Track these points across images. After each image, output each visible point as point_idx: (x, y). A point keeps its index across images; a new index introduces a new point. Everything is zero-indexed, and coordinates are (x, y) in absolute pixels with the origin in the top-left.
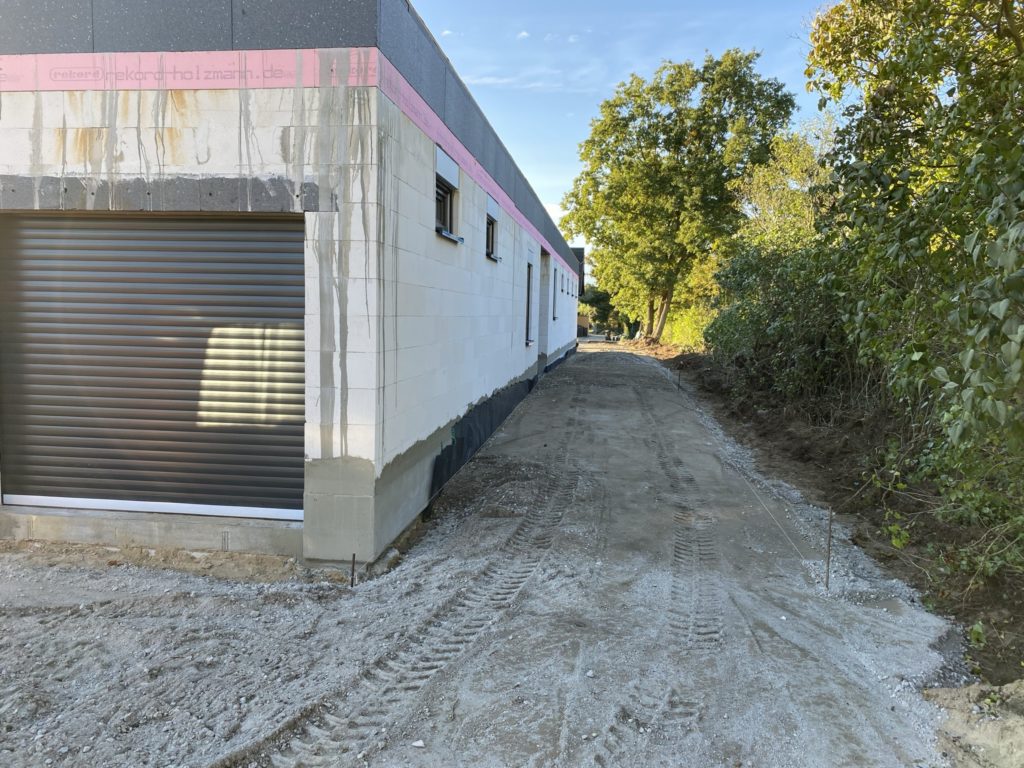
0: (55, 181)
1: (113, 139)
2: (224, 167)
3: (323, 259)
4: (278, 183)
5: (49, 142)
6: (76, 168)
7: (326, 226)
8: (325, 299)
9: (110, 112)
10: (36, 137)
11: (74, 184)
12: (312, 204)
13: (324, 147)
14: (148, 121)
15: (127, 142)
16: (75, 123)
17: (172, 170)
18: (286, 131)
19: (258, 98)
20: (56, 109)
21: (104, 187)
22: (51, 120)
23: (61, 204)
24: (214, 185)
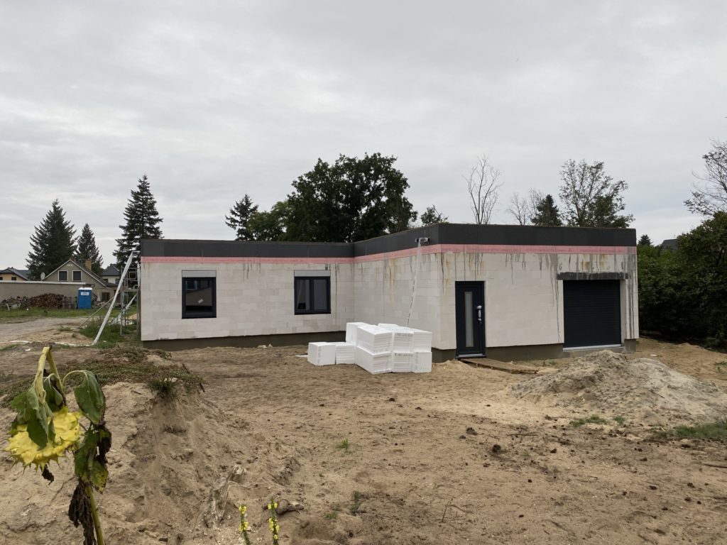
0: (581, 273)
1: (592, 265)
2: (612, 270)
3: (629, 289)
4: (621, 273)
5: (580, 265)
6: (585, 271)
7: (629, 282)
8: (629, 297)
9: (591, 259)
10: (577, 263)
11: (585, 274)
12: (627, 278)
13: (629, 266)
14: (598, 261)
15: (594, 266)
16: (585, 261)
17: (603, 271)
18: (622, 263)
19: (617, 256)
20: (581, 257)
21: (590, 275)
22: (580, 261)
23: (582, 279)
24: (610, 274)
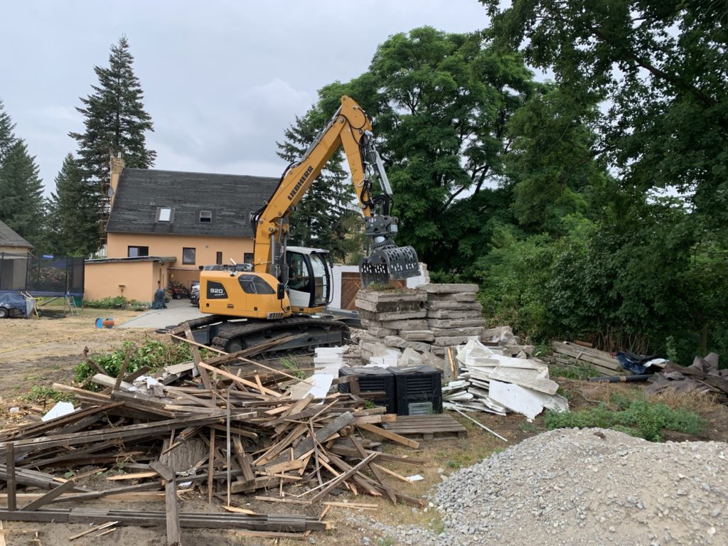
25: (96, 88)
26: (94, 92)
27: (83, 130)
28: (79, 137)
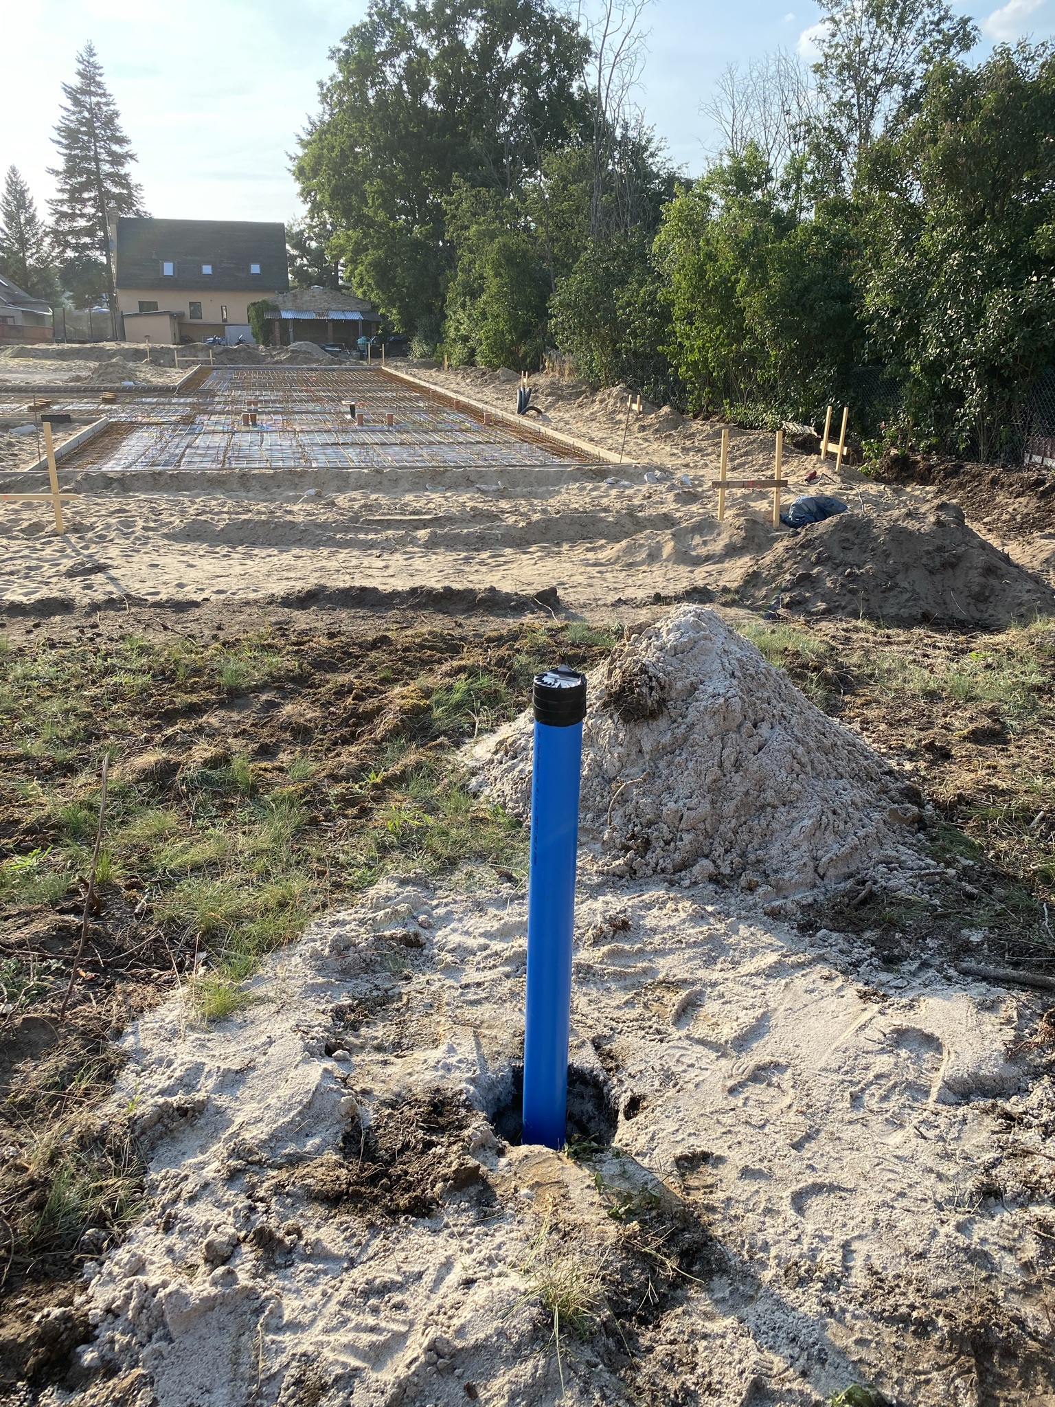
25: (66, 109)
26: (65, 114)
27: (60, 165)
28: (57, 173)
